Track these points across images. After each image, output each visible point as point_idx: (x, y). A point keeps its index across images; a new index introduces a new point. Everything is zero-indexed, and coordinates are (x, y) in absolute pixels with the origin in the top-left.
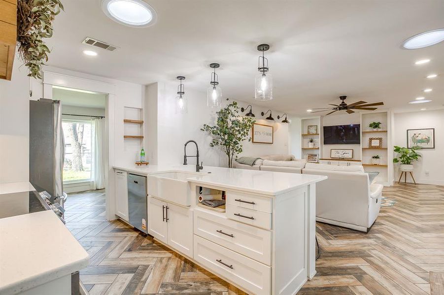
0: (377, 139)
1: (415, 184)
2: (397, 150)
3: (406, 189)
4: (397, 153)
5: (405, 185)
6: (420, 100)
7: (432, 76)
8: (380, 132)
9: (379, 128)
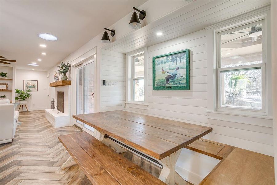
0: (4, 84)
1: (28, 111)
2: (18, 92)
3: (23, 115)
4: (17, 94)
5: (22, 113)
6: (34, 64)
7: (44, 54)
8: (7, 79)
9: (6, 77)
